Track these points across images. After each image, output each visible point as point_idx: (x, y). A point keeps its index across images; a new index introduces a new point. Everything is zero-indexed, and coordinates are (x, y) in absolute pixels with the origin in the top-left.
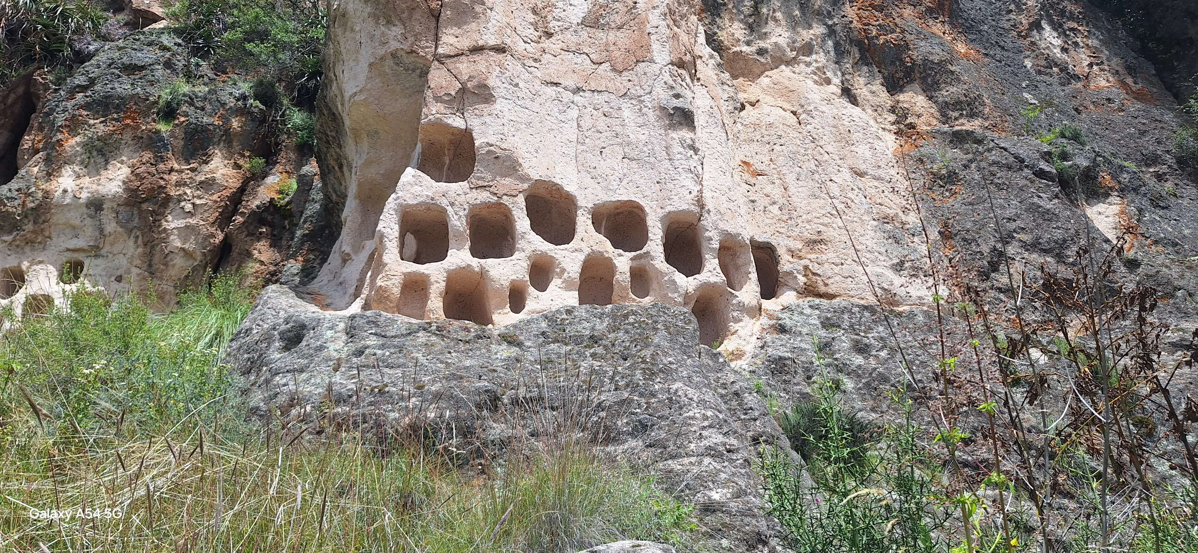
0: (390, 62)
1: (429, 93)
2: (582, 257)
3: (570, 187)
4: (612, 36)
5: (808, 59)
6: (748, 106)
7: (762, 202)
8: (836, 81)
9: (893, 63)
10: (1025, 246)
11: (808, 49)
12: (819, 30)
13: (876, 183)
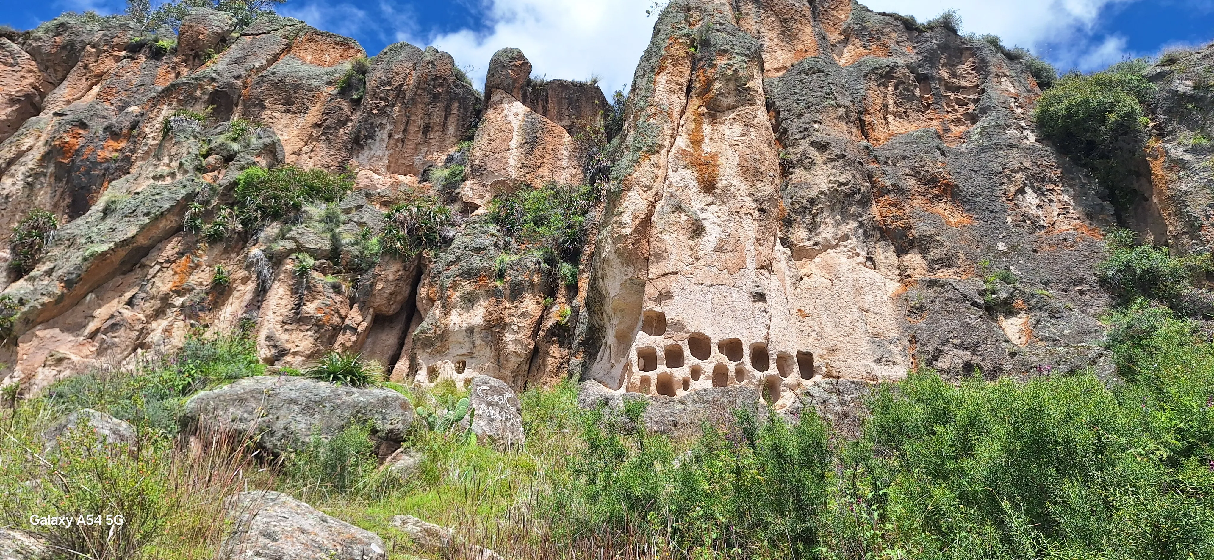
0: (629, 282)
1: (646, 297)
2: (713, 365)
3: (708, 334)
4: (728, 255)
5: (845, 243)
6: (805, 278)
7: (808, 330)
8: (864, 254)
9: (901, 238)
10: (956, 346)
11: (846, 237)
12: (853, 224)
13: (874, 315)
